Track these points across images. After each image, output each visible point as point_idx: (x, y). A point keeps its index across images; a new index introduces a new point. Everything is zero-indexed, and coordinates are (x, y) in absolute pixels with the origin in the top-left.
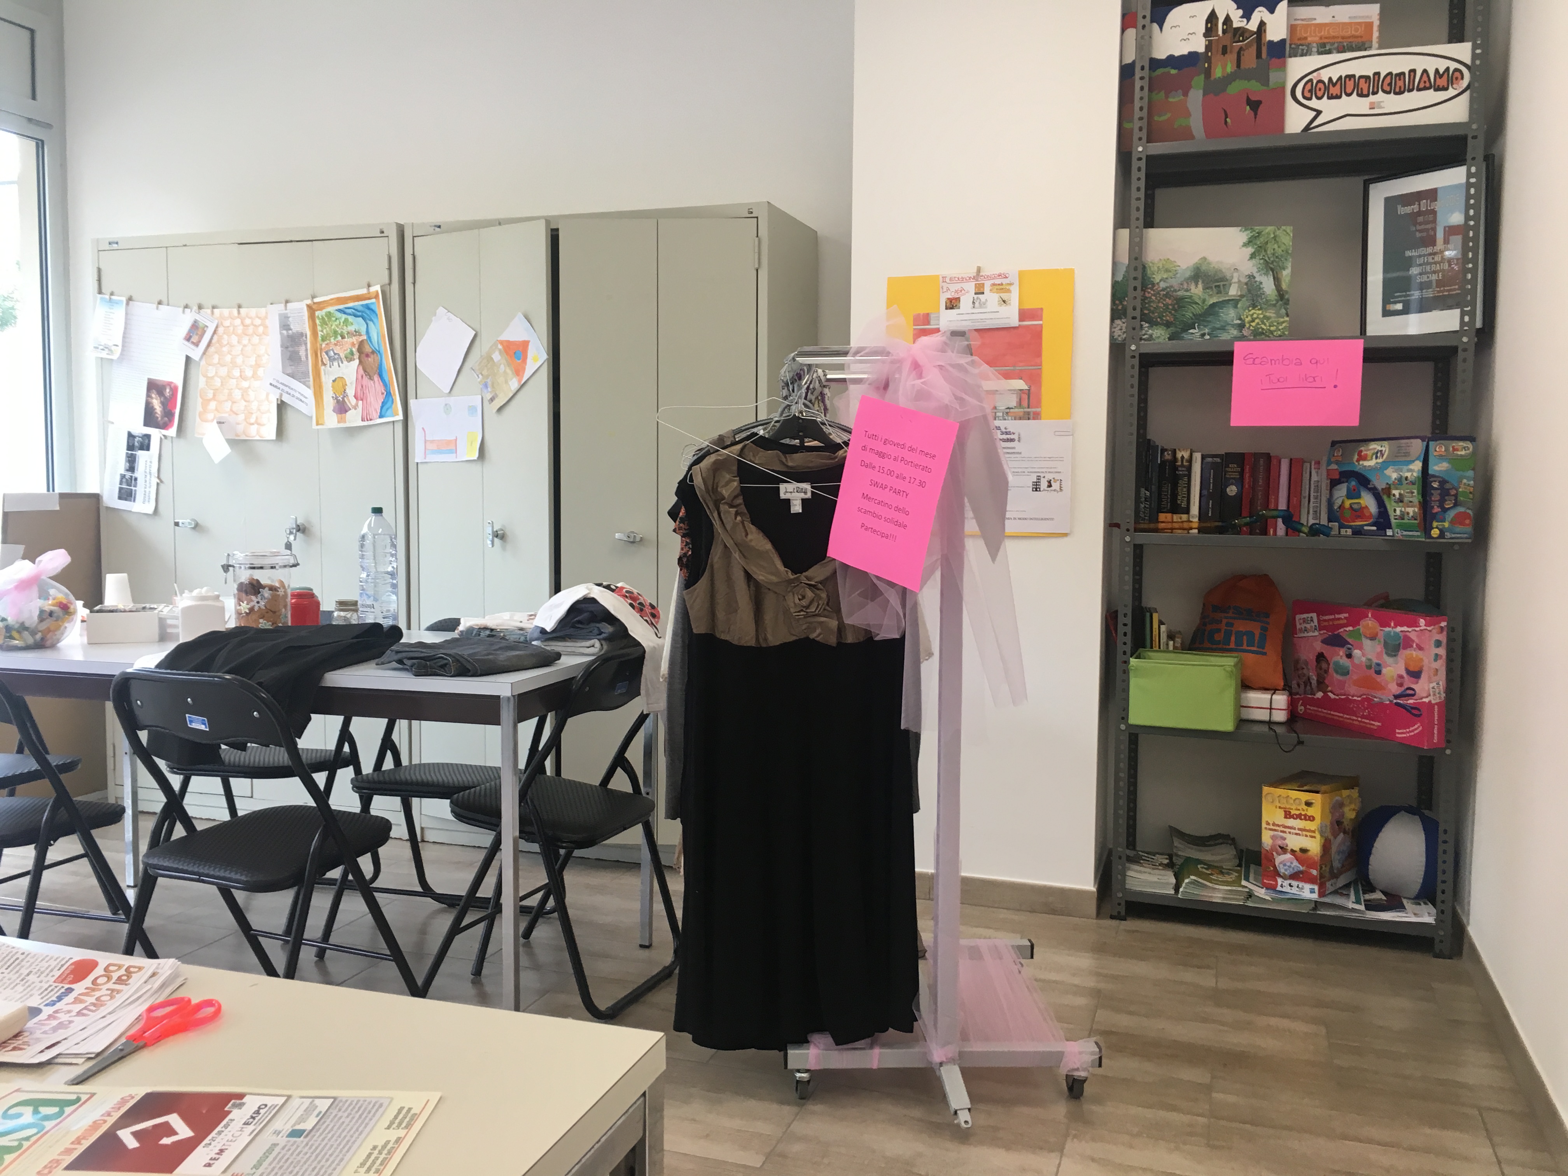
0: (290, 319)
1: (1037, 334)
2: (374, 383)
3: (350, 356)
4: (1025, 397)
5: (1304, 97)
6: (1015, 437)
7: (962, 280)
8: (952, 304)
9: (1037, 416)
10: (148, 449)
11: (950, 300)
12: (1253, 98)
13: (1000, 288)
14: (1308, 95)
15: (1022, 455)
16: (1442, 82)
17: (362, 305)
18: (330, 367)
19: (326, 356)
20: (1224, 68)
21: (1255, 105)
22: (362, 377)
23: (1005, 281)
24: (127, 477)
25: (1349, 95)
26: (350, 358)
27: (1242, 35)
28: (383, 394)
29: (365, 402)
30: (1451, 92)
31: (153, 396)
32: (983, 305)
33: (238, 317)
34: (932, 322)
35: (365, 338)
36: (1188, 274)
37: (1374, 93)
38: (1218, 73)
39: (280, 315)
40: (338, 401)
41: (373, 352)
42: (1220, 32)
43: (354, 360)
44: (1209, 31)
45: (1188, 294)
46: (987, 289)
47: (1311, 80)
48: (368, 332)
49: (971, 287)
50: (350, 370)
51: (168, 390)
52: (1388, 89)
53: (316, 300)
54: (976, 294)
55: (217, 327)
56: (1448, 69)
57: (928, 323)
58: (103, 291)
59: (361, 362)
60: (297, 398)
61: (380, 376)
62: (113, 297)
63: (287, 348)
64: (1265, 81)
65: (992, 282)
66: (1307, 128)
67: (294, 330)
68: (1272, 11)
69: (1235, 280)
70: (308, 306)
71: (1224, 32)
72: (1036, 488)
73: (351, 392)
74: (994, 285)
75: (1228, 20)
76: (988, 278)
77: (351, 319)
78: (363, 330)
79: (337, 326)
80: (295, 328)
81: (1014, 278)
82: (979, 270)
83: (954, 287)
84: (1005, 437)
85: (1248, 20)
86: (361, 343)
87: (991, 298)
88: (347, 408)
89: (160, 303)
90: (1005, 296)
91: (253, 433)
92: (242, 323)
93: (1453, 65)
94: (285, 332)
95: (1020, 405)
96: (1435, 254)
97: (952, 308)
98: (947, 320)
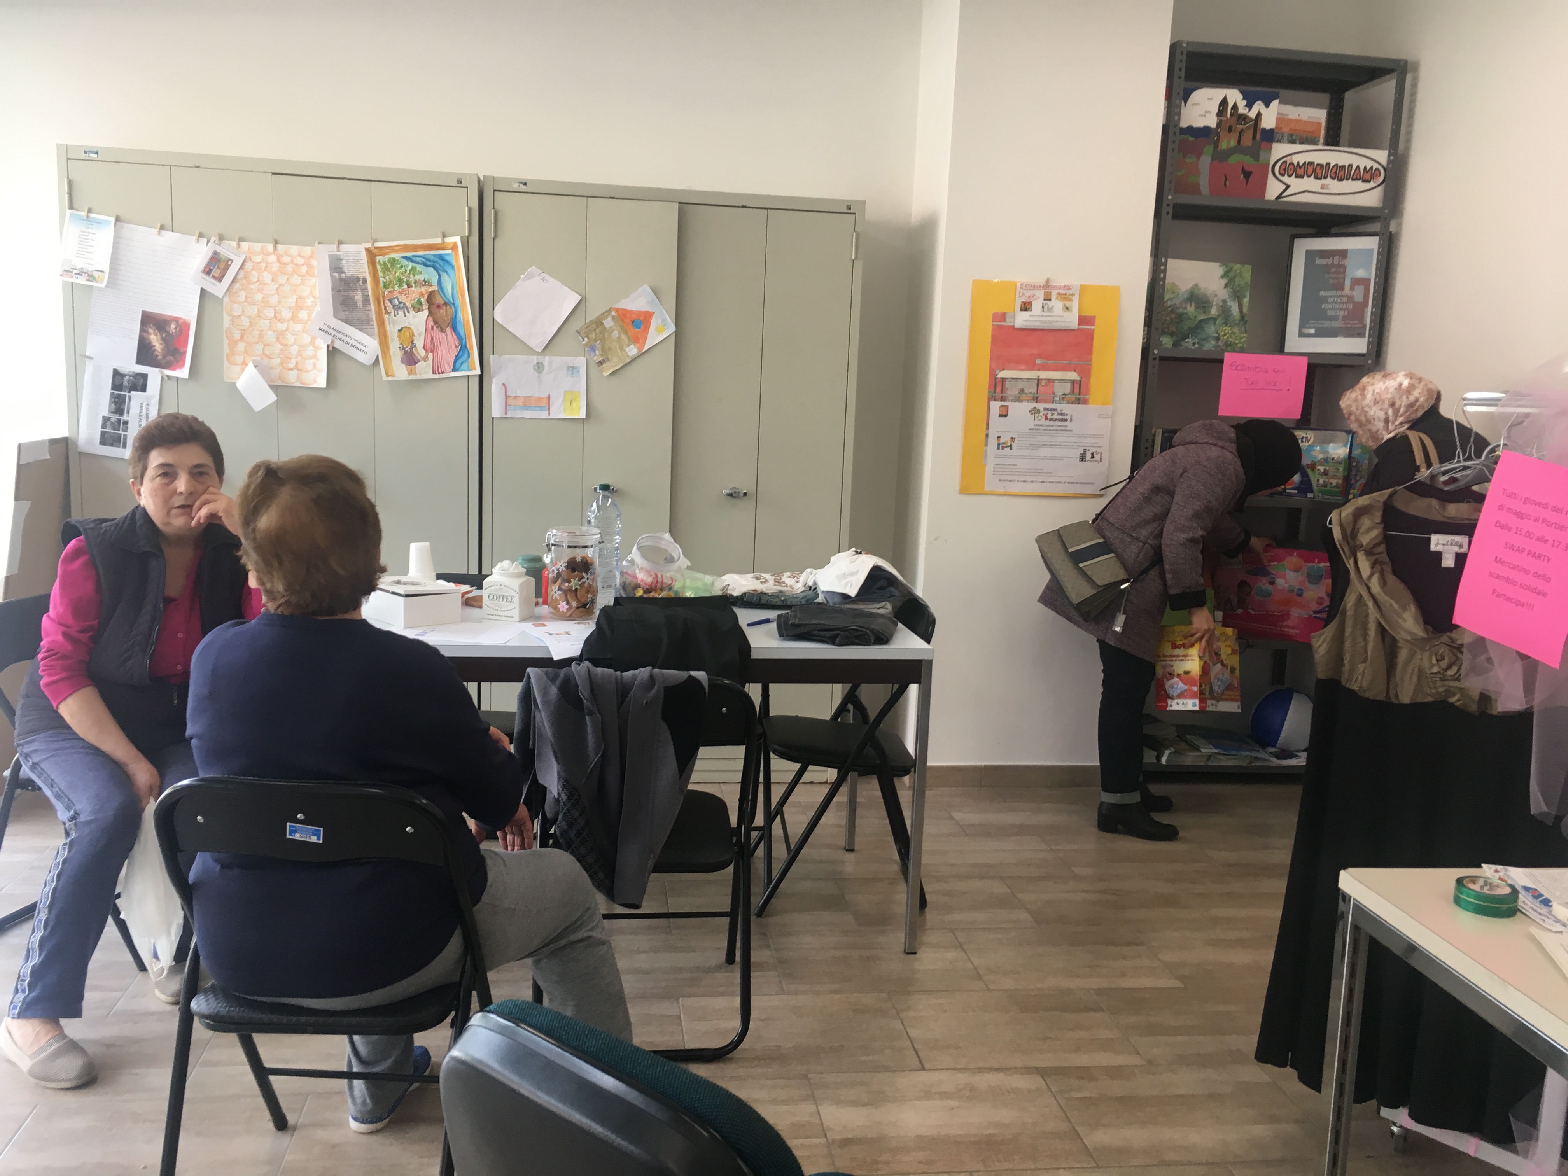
0: (344, 262)
1: (1090, 336)
2: (446, 335)
3: (416, 306)
4: (1077, 386)
5: (1280, 173)
6: (1068, 417)
7: (1034, 287)
8: (1026, 307)
9: (1085, 402)
10: (143, 389)
11: (1024, 303)
12: (1247, 169)
13: (1064, 297)
14: (1283, 172)
15: (1073, 432)
16: (1367, 176)
17: (434, 255)
18: (395, 316)
19: (389, 304)
20: (1228, 143)
21: (1247, 175)
22: (432, 328)
23: (1068, 292)
24: (113, 420)
25: (1309, 176)
26: (418, 308)
27: (1244, 120)
28: (456, 347)
29: (435, 354)
30: (1372, 184)
31: (151, 331)
32: (1050, 310)
33: (274, 253)
34: (1007, 320)
35: (435, 288)
36: (1186, 296)
37: (1326, 178)
38: (1224, 145)
39: (330, 256)
40: (406, 352)
41: (446, 304)
42: (1229, 115)
43: (423, 310)
44: (1221, 112)
45: (1185, 311)
46: (1053, 297)
47: (1285, 162)
48: (439, 283)
49: (1041, 294)
50: (419, 321)
51: (173, 326)
52: (1333, 175)
53: (378, 244)
54: (1045, 300)
55: (244, 262)
56: (1372, 168)
57: (1004, 321)
58: (75, 205)
59: (431, 313)
60: (352, 346)
61: (454, 328)
62: (92, 215)
63: (339, 291)
64: (1256, 158)
65: (1058, 291)
66: (1279, 197)
67: (349, 274)
68: (1267, 106)
69: (1215, 303)
70: (368, 250)
71: (1232, 115)
72: (1083, 458)
73: (419, 343)
74: (1059, 294)
75: (1235, 107)
76: (1056, 288)
77: (419, 268)
78: (434, 280)
79: (402, 274)
80: (349, 271)
81: (1076, 290)
82: (1048, 280)
83: (1029, 293)
84: (1060, 417)
85: (1250, 110)
86: (431, 295)
87: (1057, 305)
88: (417, 361)
89: (162, 228)
90: (1068, 304)
91: (292, 378)
92: (279, 260)
93: (1376, 166)
94: (336, 275)
95: (1073, 392)
96: (1343, 296)
97: (1026, 310)
98: (1022, 320)
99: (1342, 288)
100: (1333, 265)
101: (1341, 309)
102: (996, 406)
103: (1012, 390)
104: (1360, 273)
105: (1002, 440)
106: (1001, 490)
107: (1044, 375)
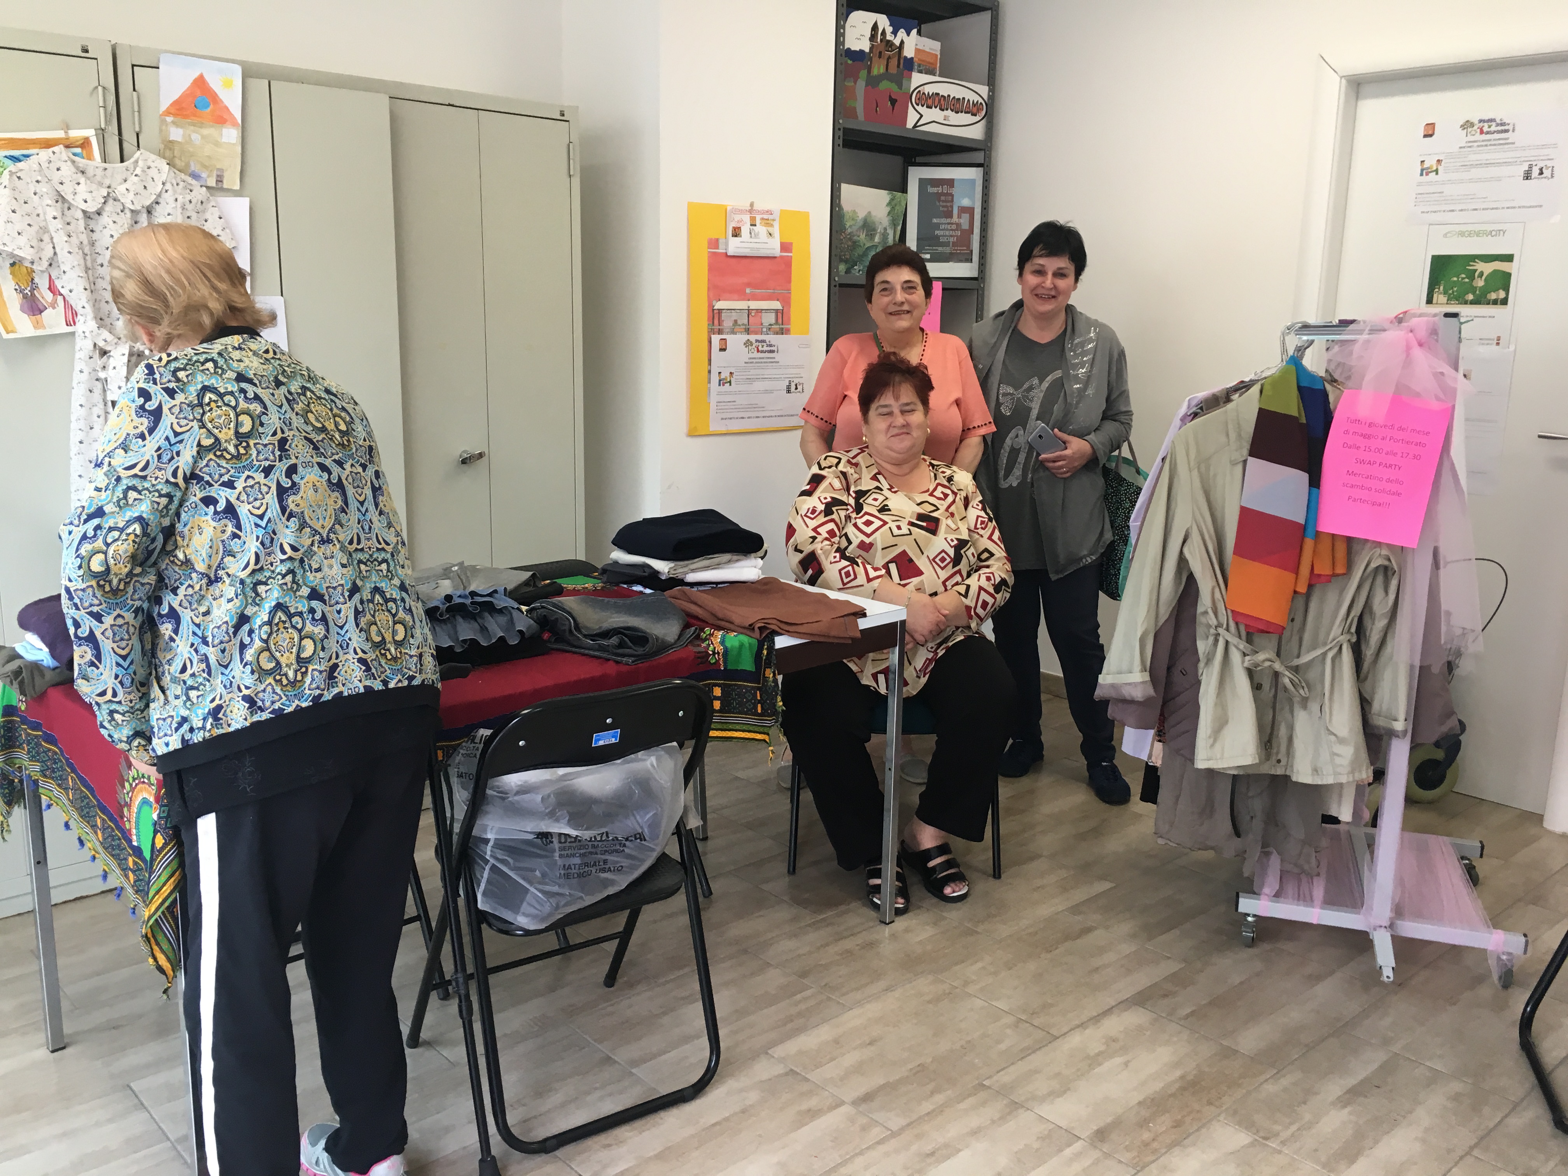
1: (789, 263)
4: (780, 315)
5: (916, 102)
6: (775, 349)
7: (741, 212)
9: (787, 332)
11: (735, 229)
12: (893, 96)
13: (767, 223)
14: (918, 102)
15: (780, 364)
16: (975, 110)
20: (879, 68)
21: (893, 102)
23: (771, 217)
25: (936, 107)
27: (891, 46)
30: (978, 118)
32: (757, 235)
34: (721, 247)
36: (861, 224)
37: (947, 109)
38: (875, 72)
40: (25, 297)
42: (879, 40)
44: (873, 38)
46: (758, 222)
47: (919, 91)
49: (747, 218)
52: (952, 108)
54: (751, 225)
56: (978, 102)
57: (717, 248)
64: (900, 86)
65: (761, 216)
66: (915, 126)
68: (908, 34)
69: (879, 230)
71: (881, 40)
72: (788, 390)
73: (43, 282)
74: (762, 219)
75: (884, 31)
76: (759, 212)
81: (776, 215)
82: (752, 205)
83: (737, 217)
84: (769, 349)
85: (895, 36)
87: (760, 229)
88: (41, 308)
90: (770, 230)
93: (981, 100)
95: (777, 323)
96: (952, 224)
97: (736, 236)
98: (734, 246)
99: (949, 215)
100: (943, 194)
101: (951, 236)
102: (716, 339)
103: (727, 323)
104: (966, 202)
105: (723, 376)
106: (723, 429)
107: (754, 305)
